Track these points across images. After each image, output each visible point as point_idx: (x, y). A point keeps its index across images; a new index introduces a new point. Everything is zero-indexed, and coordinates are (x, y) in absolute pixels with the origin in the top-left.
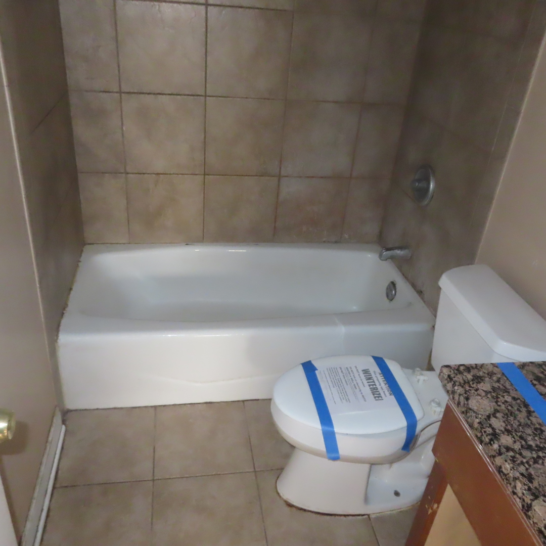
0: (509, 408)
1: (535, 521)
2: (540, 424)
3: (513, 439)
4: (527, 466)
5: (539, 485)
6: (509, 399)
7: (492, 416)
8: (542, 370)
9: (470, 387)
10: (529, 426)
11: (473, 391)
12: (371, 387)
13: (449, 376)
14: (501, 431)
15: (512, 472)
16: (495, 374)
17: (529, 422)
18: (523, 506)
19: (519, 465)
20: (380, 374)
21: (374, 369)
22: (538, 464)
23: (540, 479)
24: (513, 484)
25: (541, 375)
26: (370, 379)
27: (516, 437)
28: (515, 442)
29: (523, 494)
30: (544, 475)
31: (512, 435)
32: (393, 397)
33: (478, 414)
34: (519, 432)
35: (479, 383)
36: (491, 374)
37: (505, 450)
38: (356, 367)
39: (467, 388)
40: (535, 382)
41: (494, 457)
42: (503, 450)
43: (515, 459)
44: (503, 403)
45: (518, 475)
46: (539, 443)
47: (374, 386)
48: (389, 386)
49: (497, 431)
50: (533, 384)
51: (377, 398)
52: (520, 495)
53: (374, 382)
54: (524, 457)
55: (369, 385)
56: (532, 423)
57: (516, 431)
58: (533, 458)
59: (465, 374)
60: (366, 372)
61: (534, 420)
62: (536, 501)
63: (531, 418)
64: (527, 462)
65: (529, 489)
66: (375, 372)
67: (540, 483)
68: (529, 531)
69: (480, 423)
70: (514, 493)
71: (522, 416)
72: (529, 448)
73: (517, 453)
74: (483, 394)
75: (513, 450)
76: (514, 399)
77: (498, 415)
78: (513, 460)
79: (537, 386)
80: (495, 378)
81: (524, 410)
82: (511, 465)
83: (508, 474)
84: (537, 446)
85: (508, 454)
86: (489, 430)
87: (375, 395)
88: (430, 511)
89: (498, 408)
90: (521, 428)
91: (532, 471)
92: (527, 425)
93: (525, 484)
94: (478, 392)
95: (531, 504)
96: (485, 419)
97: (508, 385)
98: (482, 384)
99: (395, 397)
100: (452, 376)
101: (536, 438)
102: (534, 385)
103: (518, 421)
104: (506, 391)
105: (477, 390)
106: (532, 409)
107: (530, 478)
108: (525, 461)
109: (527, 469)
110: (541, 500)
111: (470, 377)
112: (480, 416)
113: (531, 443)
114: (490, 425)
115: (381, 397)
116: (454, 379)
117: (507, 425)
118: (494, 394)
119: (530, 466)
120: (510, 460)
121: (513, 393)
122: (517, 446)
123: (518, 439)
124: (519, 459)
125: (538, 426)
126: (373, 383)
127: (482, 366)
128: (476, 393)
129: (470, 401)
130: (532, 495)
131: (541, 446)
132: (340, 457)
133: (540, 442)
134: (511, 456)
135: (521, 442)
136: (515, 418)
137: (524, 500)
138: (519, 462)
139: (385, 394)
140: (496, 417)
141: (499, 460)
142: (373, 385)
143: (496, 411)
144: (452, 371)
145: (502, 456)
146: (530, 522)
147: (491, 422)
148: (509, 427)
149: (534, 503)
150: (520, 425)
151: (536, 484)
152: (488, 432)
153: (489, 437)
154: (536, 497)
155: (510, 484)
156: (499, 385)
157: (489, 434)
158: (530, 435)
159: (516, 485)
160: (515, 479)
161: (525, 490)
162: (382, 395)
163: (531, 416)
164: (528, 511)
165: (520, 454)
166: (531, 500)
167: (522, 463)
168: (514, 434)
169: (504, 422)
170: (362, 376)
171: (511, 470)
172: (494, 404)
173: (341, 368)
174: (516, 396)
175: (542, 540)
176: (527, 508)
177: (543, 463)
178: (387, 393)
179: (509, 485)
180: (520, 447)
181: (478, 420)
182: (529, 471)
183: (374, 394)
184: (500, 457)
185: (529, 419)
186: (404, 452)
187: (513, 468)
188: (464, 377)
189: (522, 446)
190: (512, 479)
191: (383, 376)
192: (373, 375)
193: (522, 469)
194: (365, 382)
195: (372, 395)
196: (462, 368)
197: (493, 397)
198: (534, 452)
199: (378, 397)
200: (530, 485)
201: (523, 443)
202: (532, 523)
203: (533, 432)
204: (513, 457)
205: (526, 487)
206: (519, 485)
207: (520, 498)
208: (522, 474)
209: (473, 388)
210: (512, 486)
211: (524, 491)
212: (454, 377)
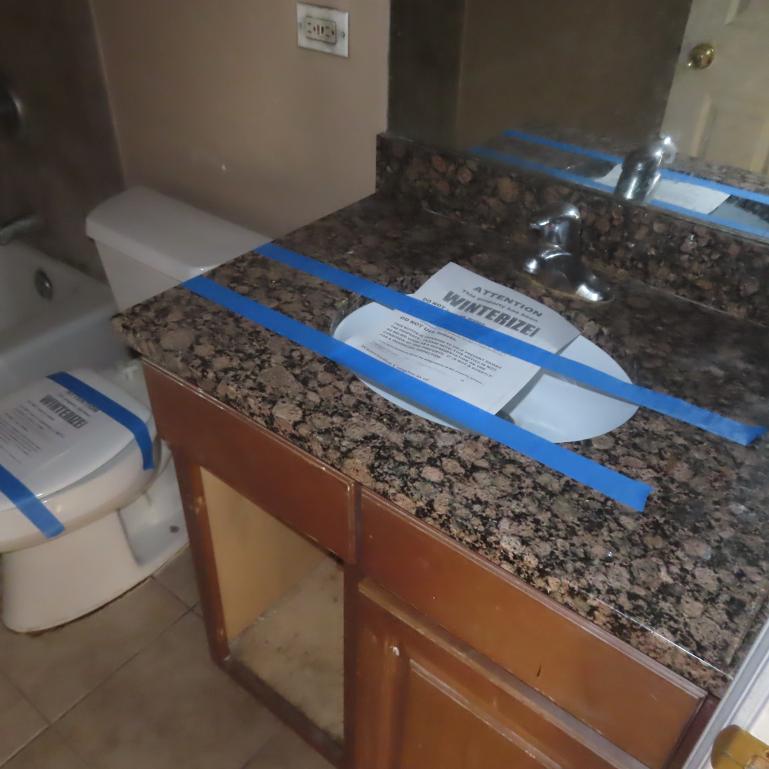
0: (213, 326)
1: (283, 429)
2: (253, 327)
3: (228, 357)
4: (253, 377)
5: (273, 389)
6: (208, 317)
7: (195, 346)
8: (236, 268)
9: (156, 325)
10: (241, 334)
11: (162, 329)
12: (64, 415)
13: (124, 326)
14: (212, 355)
15: (238, 392)
16: (183, 297)
17: (240, 330)
18: (266, 422)
19: (244, 381)
20: (69, 393)
21: (59, 391)
22: (265, 368)
23: (272, 383)
24: (246, 405)
25: (237, 275)
26: (57, 406)
27: (230, 353)
28: (231, 359)
29: (260, 408)
30: (275, 377)
31: (225, 353)
32: (100, 412)
33: (178, 351)
34: (233, 347)
35: (166, 315)
36: (177, 300)
37: (223, 373)
38: (29, 402)
39: (153, 328)
40: (233, 285)
41: (215, 389)
42: (222, 374)
43: (238, 377)
44: (204, 325)
45: (246, 391)
46: (258, 347)
47: (68, 412)
48: (89, 402)
49: (207, 358)
50: (231, 288)
51: (79, 425)
52: (257, 412)
53: (64, 407)
54: (247, 370)
55: (60, 415)
56: (244, 330)
57: (228, 347)
58: (258, 365)
59: (145, 314)
60: (46, 400)
61: (244, 325)
62: (275, 407)
63: (241, 325)
64: (253, 373)
65: (264, 399)
66: (61, 396)
67: (274, 387)
68: (284, 445)
69: (182, 360)
70: (252, 415)
71: (230, 328)
72: (250, 357)
73: (237, 370)
74: (176, 326)
75: (232, 369)
76: (214, 314)
77: (201, 340)
78: (236, 379)
79: (236, 289)
80: (183, 302)
81: (230, 320)
82: (236, 386)
83: (237, 397)
84: (257, 351)
85: (227, 376)
86: (198, 362)
87: (75, 423)
88: (197, 510)
89: (199, 333)
90: (233, 341)
91: (261, 380)
92: (240, 335)
93: (257, 397)
94: (168, 327)
95: (271, 414)
96: (188, 352)
97: (201, 302)
98: (170, 316)
99: (103, 411)
100: (128, 324)
101: (254, 343)
102: (233, 289)
103: (228, 335)
104: (202, 309)
105: (166, 326)
106: (239, 316)
107: (261, 388)
108: (249, 373)
109: (254, 380)
110: (280, 403)
111: (151, 314)
112: (180, 352)
113: (251, 351)
114: (197, 356)
115: (84, 421)
116: (132, 326)
117: (216, 347)
118: (189, 320)
119: (256, 375)
120: (233, 381)
121: (212, 309)
122: (235, 363)
123: (234, 354)
124: (242, 374)
125: (251, 330)
126: (63, 410)
127: (163, 295)
128: (166, 329)
129: (162, 342)
130: (269, 404)
131: (262, 348)
132: (65, 526)
133: (260, 345)
134: (232, 377)
135: (238, 357)
136: (223, 334)
137: (263, 415)
138: (243, 378)
139: (88, 415)
140: (200, 344)
141: (221, 390)
142: (64, 412)
143: (197, 338)
144: (126, 319)
145: (222, 382)
146: (280, 435)
147: (195, 353)
148: (220, 347)
149: (273, 411)
150: (231, 339)
151: (269, 390)
152: (196, 365)
153: (200, 369)
154: (274, 403)
155: (244, 408)
156: (191, 307)
157: (199, 366)
158: (246, 344)
159: (250, 403)
160: (245, 397)
161: (260, 403)
162: (84, 417)
163: (240, 323)
164: (272, 424)
165: (242, 369)
166: (269, 409)
167: (247, 377)
168: (228, 352)
169: (212, 344)
170: (44, 408)
171: (237, 390)
172: (193, 330)
173: (7, 414)
174: (216, 310)
175: (298, 444)
176: (270, 420)
177: (270, 365)
178: (90, 412)
179: (243, 410)
180: (239, 361)
181: (179, 359)
182: (257, 381)
183: (71, 423)
184: (220, 385)
185: (238, 327)
186: (150, 471)
187: (239, 387)
188: (144, 318)
189: (241, 360)
190: (242, 400)
191: (74, 393)
192: (60, 400)
193: (250, 383)
194: (52, 414)
195: (70, 425)
196: (137, 310)
197: (188, 324)
198: (256, 359)
199: (79, 423)
200: (264, 394)
201: (241, 355)
202: (281, 434)
203: (249, 339)
204: (235, 376)
205: (260, 399)
206: (251, 401)
207: (260, 416)
208: (251, 389)
209: (160, 325)
210: (246, 408)
211: (259, 405)
212: (131, 324)
